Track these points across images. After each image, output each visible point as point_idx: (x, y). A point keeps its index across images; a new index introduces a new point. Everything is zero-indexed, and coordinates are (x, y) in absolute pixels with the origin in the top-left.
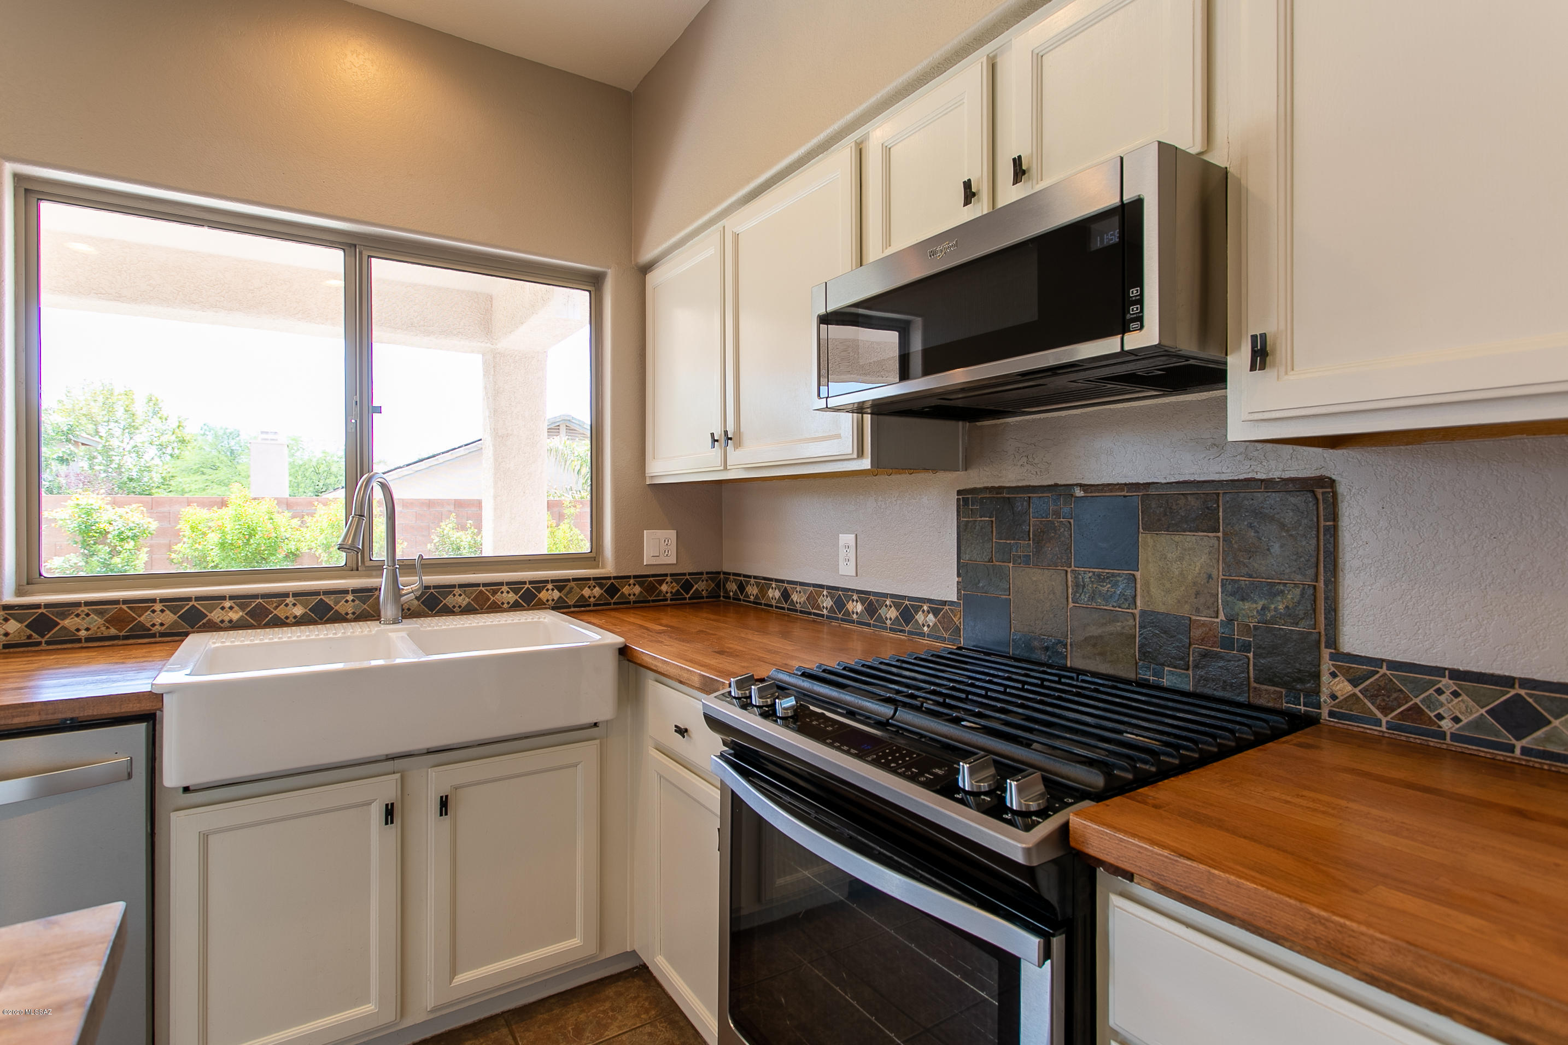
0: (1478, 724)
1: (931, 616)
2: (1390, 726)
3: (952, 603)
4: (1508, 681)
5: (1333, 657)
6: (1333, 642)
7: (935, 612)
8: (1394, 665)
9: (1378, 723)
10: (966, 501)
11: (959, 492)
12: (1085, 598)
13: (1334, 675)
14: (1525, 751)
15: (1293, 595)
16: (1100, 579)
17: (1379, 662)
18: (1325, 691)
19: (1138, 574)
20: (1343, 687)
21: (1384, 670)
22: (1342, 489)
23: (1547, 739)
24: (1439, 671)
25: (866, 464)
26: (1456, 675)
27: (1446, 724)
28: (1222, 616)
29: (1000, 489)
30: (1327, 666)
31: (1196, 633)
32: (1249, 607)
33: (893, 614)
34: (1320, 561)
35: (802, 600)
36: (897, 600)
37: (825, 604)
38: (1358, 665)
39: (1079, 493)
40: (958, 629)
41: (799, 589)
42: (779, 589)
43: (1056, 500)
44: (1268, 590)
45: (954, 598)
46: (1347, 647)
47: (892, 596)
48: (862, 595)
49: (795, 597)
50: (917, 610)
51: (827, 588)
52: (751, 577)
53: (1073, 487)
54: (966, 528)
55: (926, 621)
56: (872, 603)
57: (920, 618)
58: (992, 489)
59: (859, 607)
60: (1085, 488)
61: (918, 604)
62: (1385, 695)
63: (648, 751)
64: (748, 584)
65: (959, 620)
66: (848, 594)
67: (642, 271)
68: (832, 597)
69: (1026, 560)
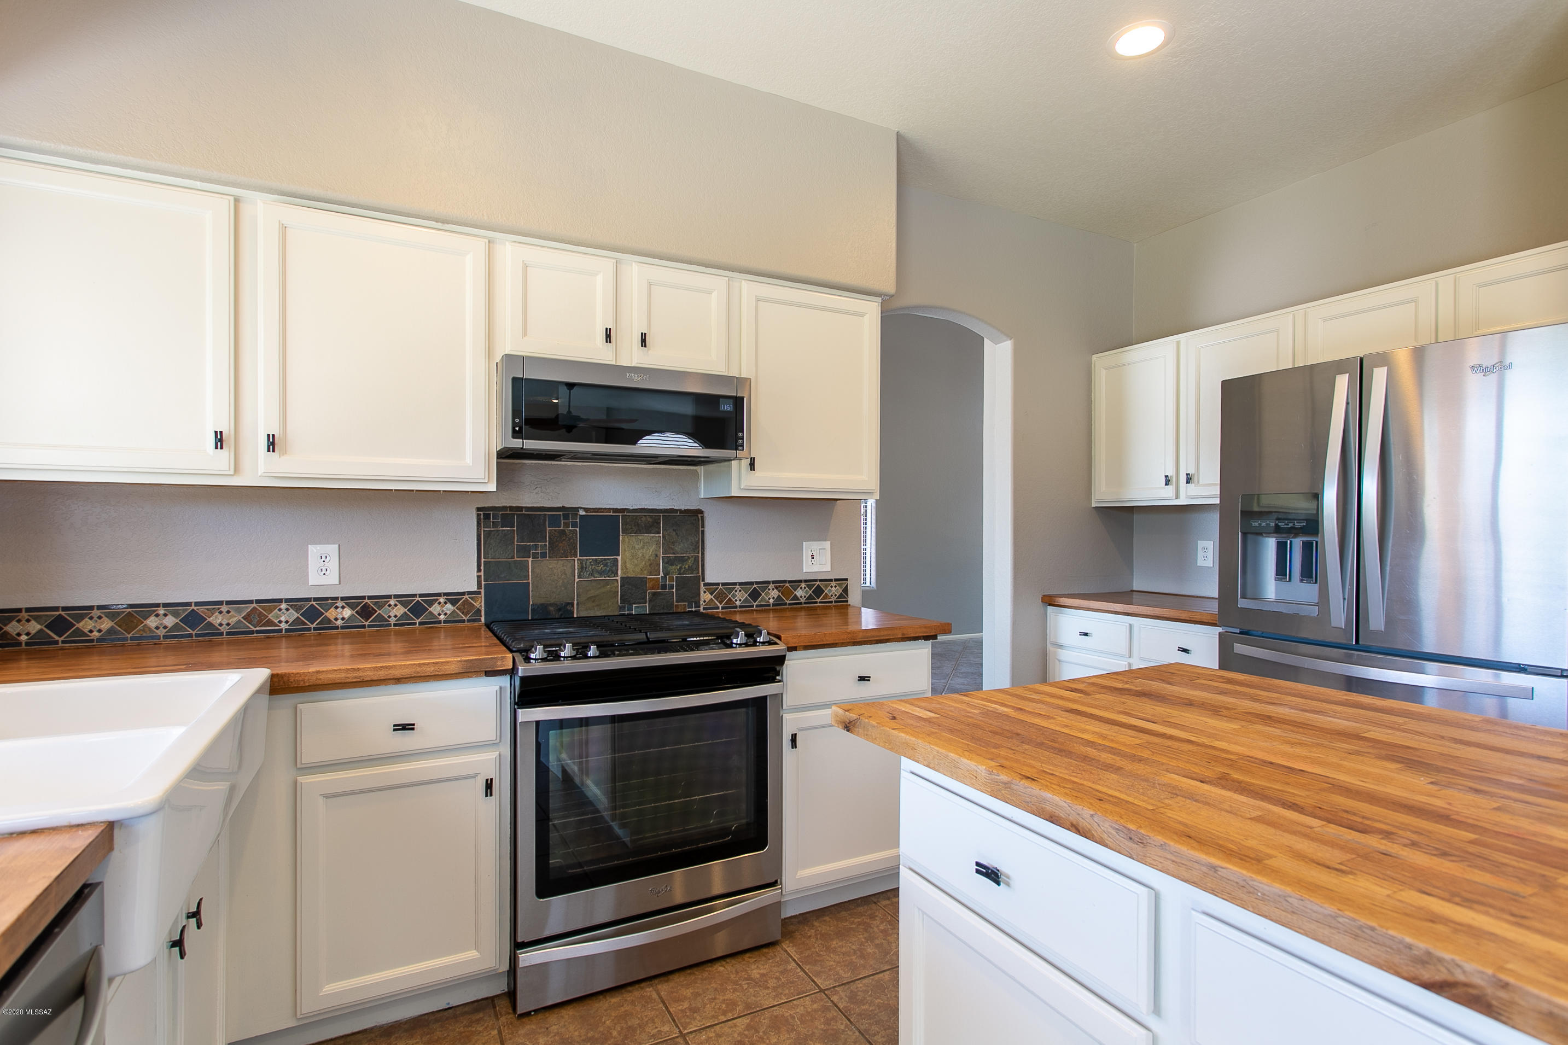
0: (746, 600)
1: (449, 606)
2: (723, 608)
3: (469, 593)
4: (752, 583)
5: (705, 585)
6: (703, 580)
7: (453, 602)
8: (723, 584)
9: (718, 608)
10: (487, 517)
11: (479, 509)
12: (587, 574)
13: (705, 592)
14: (757, 606)
15: (690, 562)
16: (596, 562)
17: (718, 584)
18: (702, 600)
19: (619, 558)
20: (707, 597)
21: (720, 587)
22: (706, 515)
23: (761, 601)
24: (735, 584)
26: (741, 584)
27: (738, 603)
28: (662, 574)
29: (519, 508)
30: (702, 588)
31: (648, 584)
32: (674, 568)
33: (400, 610)
34: (700, 545)
35: (233, 621)
36: (403, 599)
37: (283, 619)
38: (711, 587)
39: (582, 513)
40: (479, 611)
41: (224, 608)
42: (175, 614)
43: (566, 517)
44: (682, 560)
45: (475, 589)
46: (708, 580)
47: (396, 596)
48: (350, 601)
49: (216, 619)
50: (431, 603)
51: (287, 600)
52: (91, 608)
53: (577, 509)
54: (488, 534)
55: (443, 610)
56: (366, 606)
57: (435, 609)
58: (511, 508)
59: (347, 613)
60: (586, 510)
61: (432, 598)
62: (720, 597)
63: (296, 782)
64: (80, 618)
65: (480, 603)
66: (328, 602)
68: (298, 608)
69: (544, 555)
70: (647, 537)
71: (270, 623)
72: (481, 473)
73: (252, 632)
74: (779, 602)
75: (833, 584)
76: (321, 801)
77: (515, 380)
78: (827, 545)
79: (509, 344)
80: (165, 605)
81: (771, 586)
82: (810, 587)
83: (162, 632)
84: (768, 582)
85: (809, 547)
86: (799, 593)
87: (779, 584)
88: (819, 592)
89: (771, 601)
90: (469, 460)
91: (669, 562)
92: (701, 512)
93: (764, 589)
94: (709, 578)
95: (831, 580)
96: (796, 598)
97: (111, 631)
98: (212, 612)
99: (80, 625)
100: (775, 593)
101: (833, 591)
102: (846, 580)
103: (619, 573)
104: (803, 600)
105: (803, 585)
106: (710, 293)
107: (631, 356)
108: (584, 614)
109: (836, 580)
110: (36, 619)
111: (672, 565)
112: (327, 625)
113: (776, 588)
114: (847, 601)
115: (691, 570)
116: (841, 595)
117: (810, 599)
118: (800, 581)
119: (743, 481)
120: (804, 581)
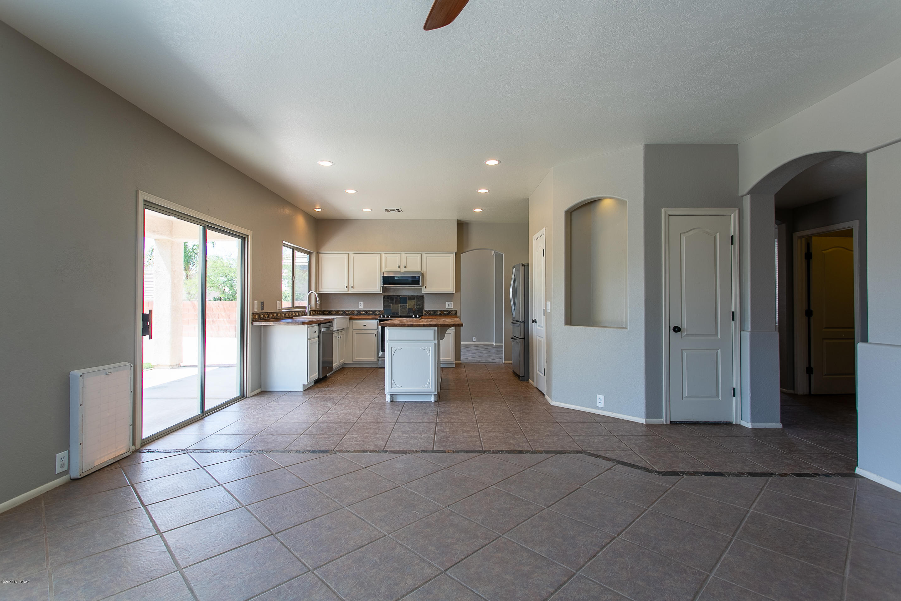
4: (434, 310)
6: (424, 309)
7: (379, 311)
8: (428, 310)
10: (385, 297)
12: (401, 307)
16: (403, 305)
19: (407, 305)
20: (425, 312)
24: (431, 310)
25: (381, 292)
28: (415, 308)
29: (388, 296)
31: (413, 310)
32: (418, 307)
33: (371, 312)
34: (423, 302)
36: (372, 311)
38: (426, 311)
40: (383, 313)
42: (342, 311)
43: (398, 297)
44: (420, 305)
45: (383, 309)
46: (425, 309)
48: (364, 311)
49: (347, 313)
53: (400, 296)
54: (385, 300)
55: (377, 313)
56: (366, 312)
57: (376, 312)
59: (364, 312)
60: (401, 296)
62: (427, 312)
63: (353, 331)
64: (332, 311)
66: (361, 311)
67: (318, 253)
68: (357, 311)
69: (394, 304)
70: (413, 301)
71: (354, 313)
72: (379, 291)
76: (355, 334)
77: (382, 276)
78: (452, 303)
79: (384, 270)
81: (439, 311)
82: (448, 311)
84: (438, 310)
85: (447, 303)
86: (445, 313)
87: (440, 311)
88: (450, 312)
90: (378, 288)
91: (417, 305)
92: (424, 296)
93: (437, 311)
95: (453, 310)
96: (444, 313)
97: (335, 313)
100: (440, 312)
101: (453, 312)
102: (457, 310)
103: (407, 307)
104: (446, 314)
106: (418, 257)
107: (404, 270)
110: (328, 311)
112: (361, 314)
115: (421, 307)
116: (455, 314)
117: (448, 314)
118: (445, 310)
119: (424, 291)
120: (446, 310)
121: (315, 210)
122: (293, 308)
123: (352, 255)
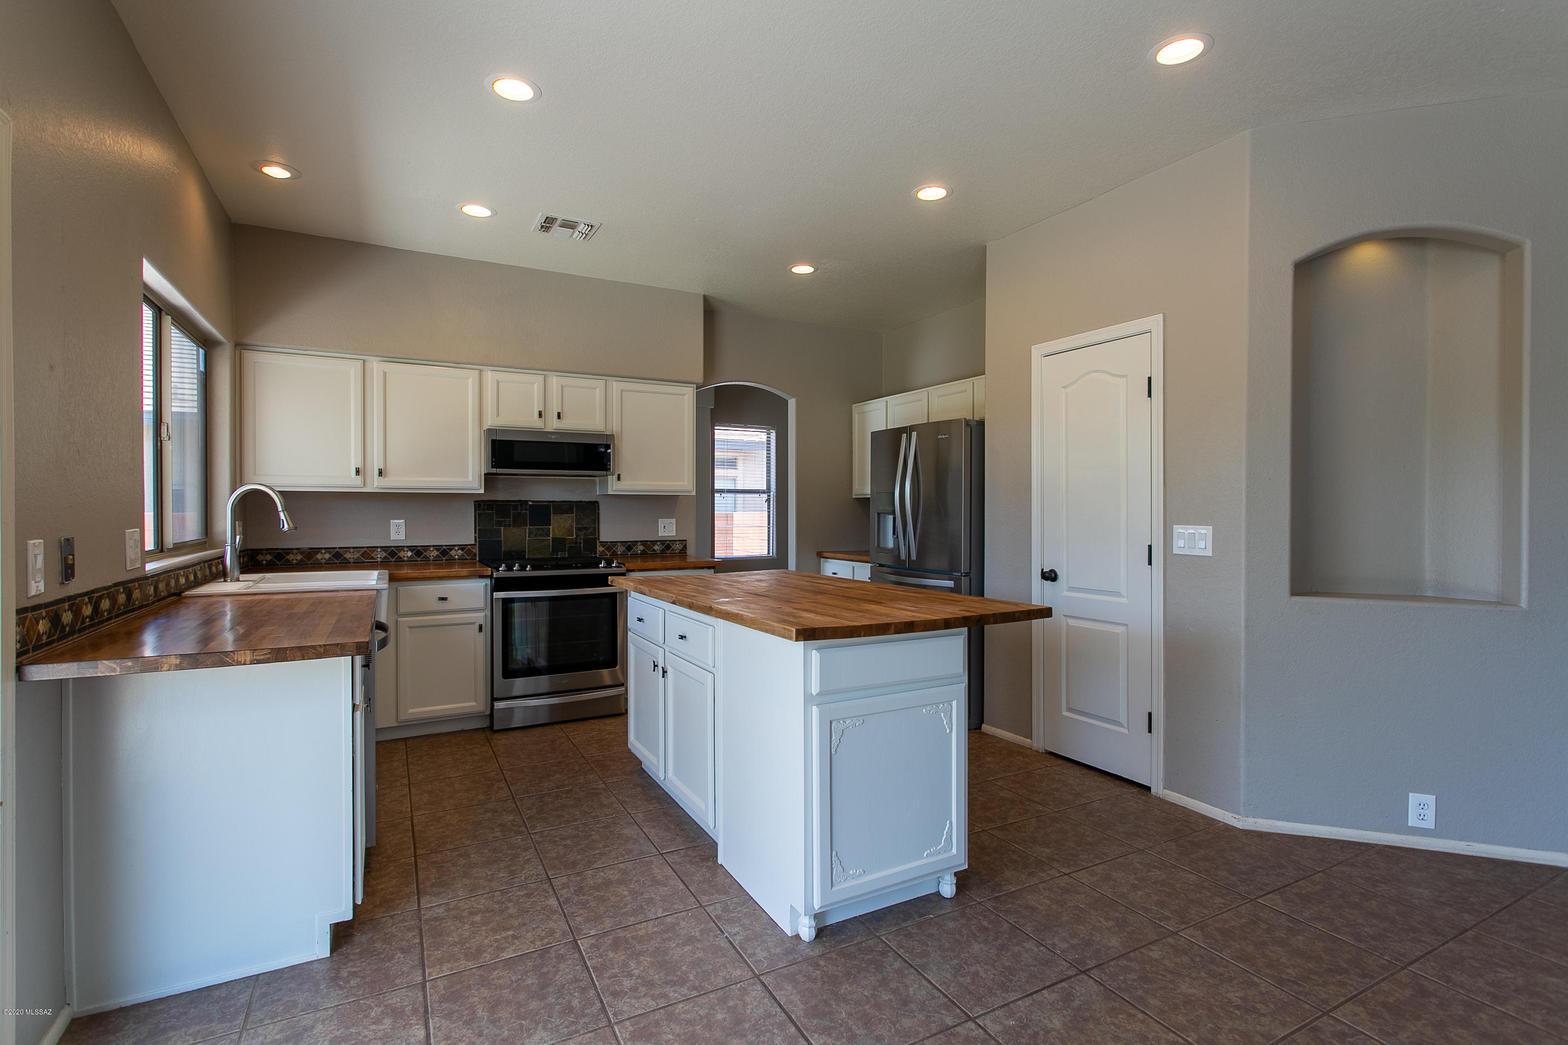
0: (624, 551)
1: (460, 551)
2: (610, 555)
3: (470, 545)
4: (627, 542)
5: (600, 542)
6: (599, 539)
7: (462, 549)
8: (611, 542)
9: (607, 555)
10: (479, 505)
11: (475, 502)
12: (533, 536)
13: (600, 546)
14: (630, 554)
15: (591, 530)
16: (537, 529)
17: (607, 542)
18: (598, 550)
19: (551, 527)
20: (601, 549)
21: (609, 544)
22: (600, 504)
23: (634, 552)
24: (617, 542)
25: (480, 491)
26: (621, 542)
27: (619, 552)
28: (575, 536)
29: (496, 501)
30: (598, 544)
31: (569, 541)
32: (582, 533)
33: (435, 553)
34: (596, 520)
35: (356, 556)
36: (437, 548)
37: (379, 556)
38: (604, 544)
39: (530, 503)
40: (475, 554)
41: (352, 550)
42: (330, 553)
43: (522, 505)
44: (586, 528)
45: (473, 543)
46: (601, 540)
47: (433, 546)
48: (411, 548)
49: (348, 556)
50: (451, 550)
51: (381, 547)
52: (293, 549)
53: (527, 501)
54: (480, 515)
55: (456, 553)
56: (418, 551)
57: (453, 553)
58: (492, 501)
59: (409, 554)
60: (532, 501)
61: (451, 547)
62: (609, 549)
63: (397, 620)
64: (288, 554)
65: (476, 550)
66: (400, 548)
67: (240, 346)
68: (385, 551)
69: (509, 526)
70: (566, 516)
71: (373, 558)
72: (476, 485)
73: (365, 562)
74: (644, 552)
75: (677, 543)
76: (406, 629)
77: (493, 441)
78: (674, 521)
79: (491, 422)
80: (325, 548)
81: (639, 544)
82: (663, 544)
83: (323, 561)
84: (637, 541)
85: (661, 522)
86: (656, 548)
87: (644, 543)
88: (668, 547)
89: (639, 552)
90: (470, 478)
91: (578, 529)
92: (597, 502)
93: (635, 545)
94: (603, 538)
95: (676, 541)
96: (654, 550)
97: (301, 560)
98: (346, 552)
99: (288, 557)
100: (641, 548)
101: (678, 547)
102: (686, 541)
103: (551, 535)
104: (658, 552)
105: (659, 543)
106: (596, 389)
107: (553, 425)
108: (531, 557)
109: (679, 541)
110: (270, 554)
111: (580, 531)
112: (400, 560)
113: (642, 544)
114: (686, 553)
115: (591, 534)
116: (682, 550)
117: (663, 551)
118: (657, 541)
119: (614, 487)
120: (660, 541)
121: (266, 170)
122: (162, 551)
123: (376, 366)
